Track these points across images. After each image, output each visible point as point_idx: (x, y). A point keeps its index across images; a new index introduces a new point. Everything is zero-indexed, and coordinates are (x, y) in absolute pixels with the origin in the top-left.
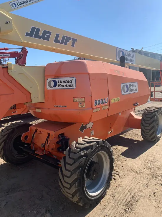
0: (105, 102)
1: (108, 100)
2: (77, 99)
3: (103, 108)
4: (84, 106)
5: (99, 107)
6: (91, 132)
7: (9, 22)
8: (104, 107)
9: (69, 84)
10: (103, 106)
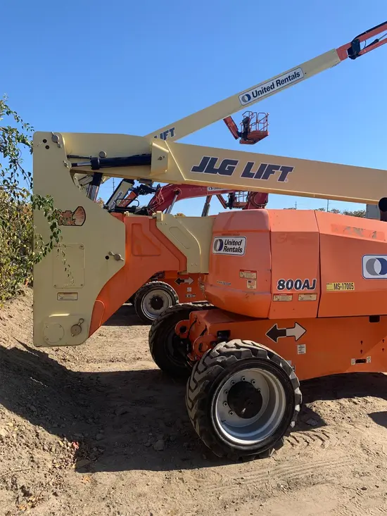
0: (308, 287)
1: (317, 284)
2: (244, 274)
3: (300, 298)
4: (255, 287)
5: (288, 294)
6: (299, 346)
7: (164, 157)
8: (303, 296)
9: (237, 247)
10: (300, 294)
